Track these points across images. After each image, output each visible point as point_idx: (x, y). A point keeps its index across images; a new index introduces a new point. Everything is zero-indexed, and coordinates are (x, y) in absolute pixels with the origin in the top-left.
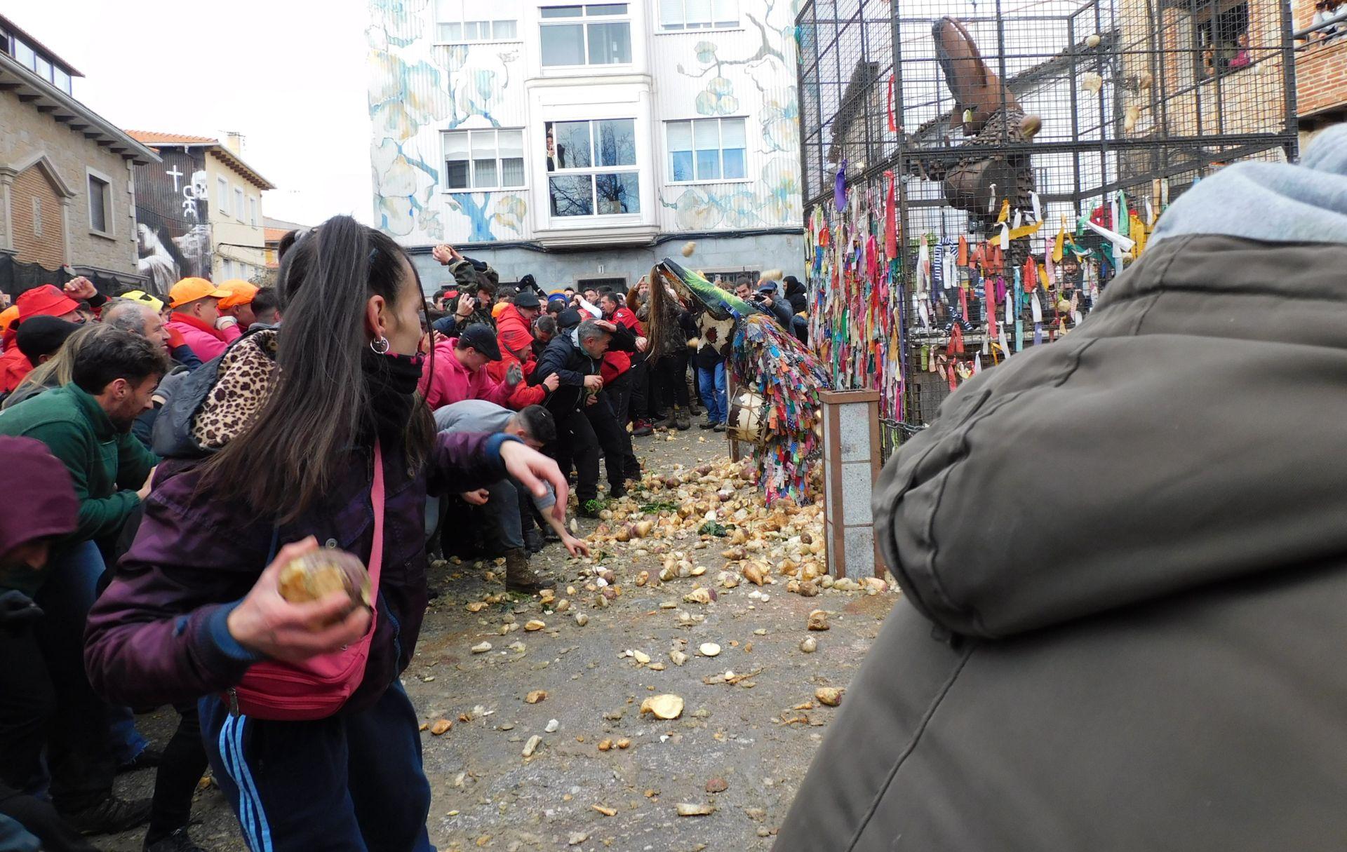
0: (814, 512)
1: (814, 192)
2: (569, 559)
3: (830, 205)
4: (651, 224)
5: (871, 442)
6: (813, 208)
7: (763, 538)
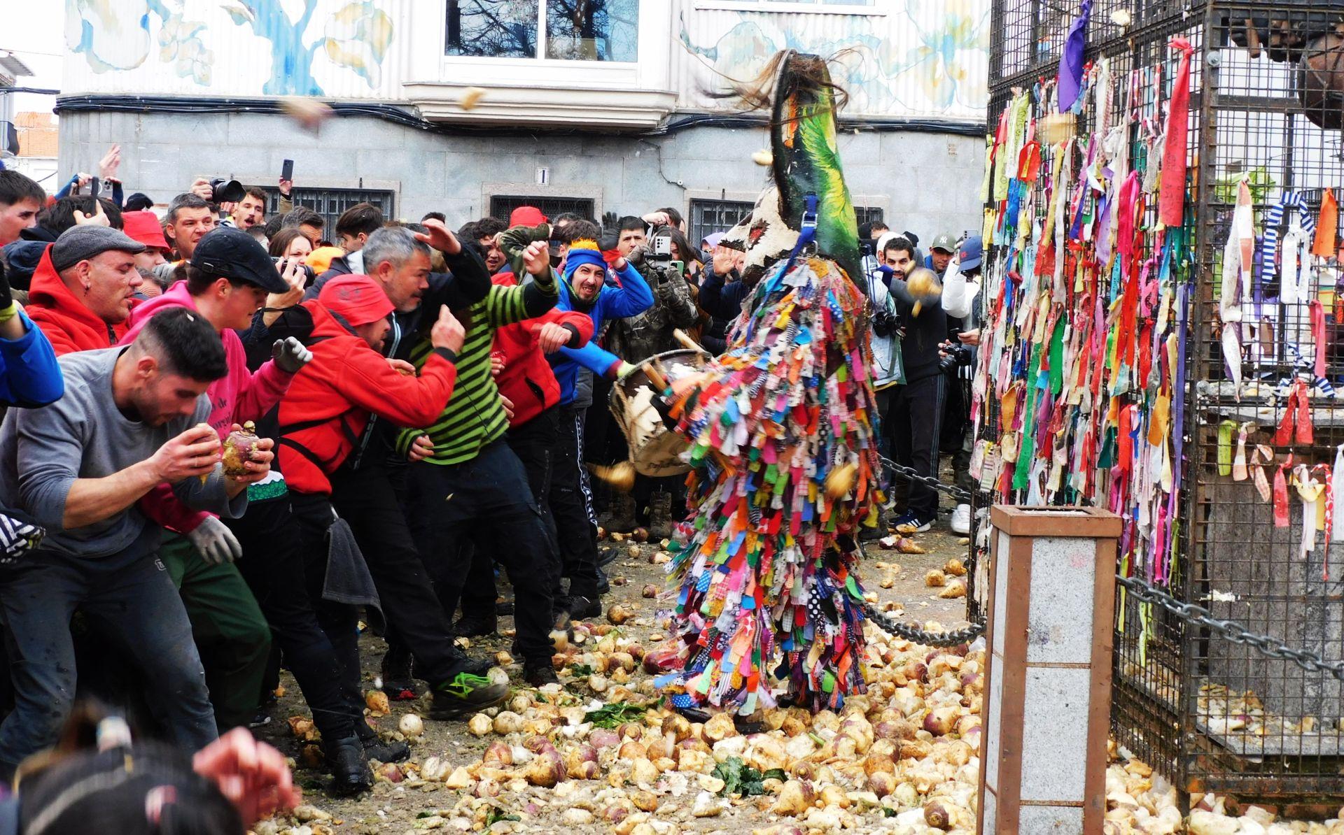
0: (961, 757)
1: (1016, 60)
2: (422, 815)
3: (1049, 91)
4: (658, 89)
5: (1094, 625)
6: (1010, 95)
7: (843, 807)
